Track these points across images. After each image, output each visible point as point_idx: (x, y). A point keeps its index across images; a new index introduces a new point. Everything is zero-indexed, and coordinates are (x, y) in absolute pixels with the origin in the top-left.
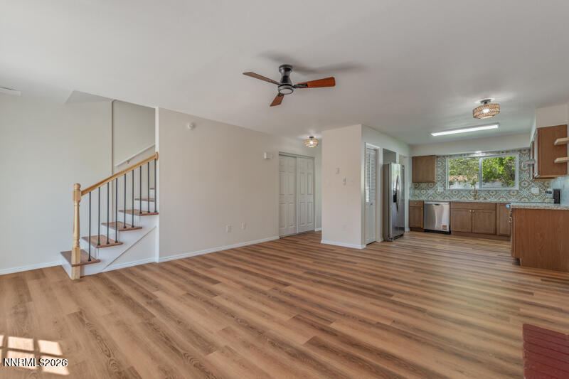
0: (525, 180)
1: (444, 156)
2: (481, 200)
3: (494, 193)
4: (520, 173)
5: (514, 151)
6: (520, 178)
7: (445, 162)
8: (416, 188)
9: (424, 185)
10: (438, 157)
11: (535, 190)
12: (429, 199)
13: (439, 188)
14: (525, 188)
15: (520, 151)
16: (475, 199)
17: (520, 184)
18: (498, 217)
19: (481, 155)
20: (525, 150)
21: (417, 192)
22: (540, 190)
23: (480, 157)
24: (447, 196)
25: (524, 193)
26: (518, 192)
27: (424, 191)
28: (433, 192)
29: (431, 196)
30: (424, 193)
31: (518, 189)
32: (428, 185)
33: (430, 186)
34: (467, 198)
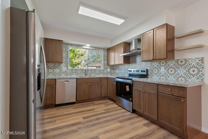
0: (106, 65)
1: (67, 44)
4: (104, 61)
6: (104, 64)
14: (105, 69)
15: (104, 49)
16: (85, 75)
17: (104, 67)
24: (69, 74)
25: (105, 71)
26: (103, 71)
27: (52, 70)
28: (59, 71)
29: (57, 74)
30: (52, 71)
31: (103, 69)
32: (55, 65)
33: (56, 66)
34: (81, 75)
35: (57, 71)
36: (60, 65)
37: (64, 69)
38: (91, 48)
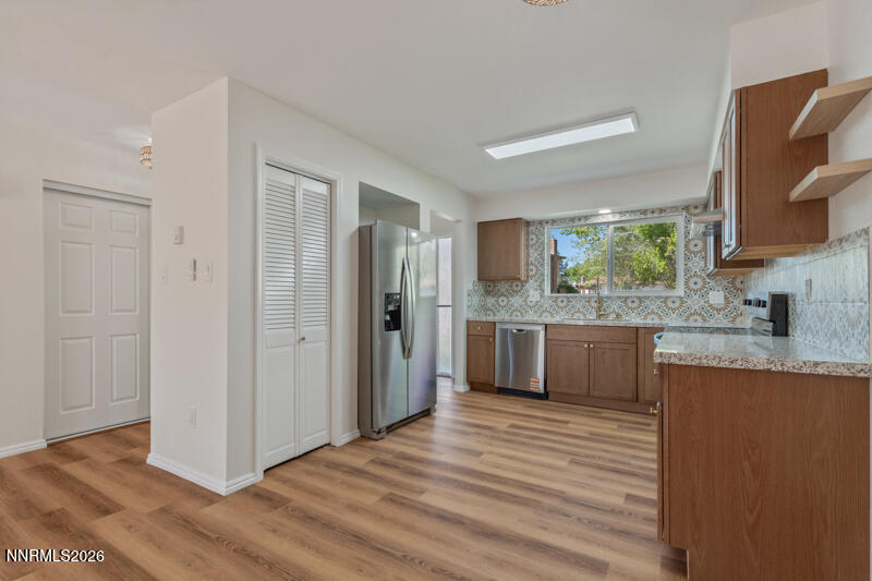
0: (696, 275)
1: (541, 222)
2: (610, 321)
3: (636, 304)
4: (687, 259)
5: (674, 209)
6: (687, 270)
7: (543, 234)
8: (488, 293)
9: (503, 287)
10: (528, 223)
11: (717, 297)
12: (514, 318)
13: (532, 292)
14: (696, 291)
15: (686, 208)
16: (599, 316)
17: (686, 283)
18: (641, 360)
19: (610, 218)
20: (696, 207)
21: (491, 301)
22: (726, 298)
23: (608, 224)
24: (546, 311)
25: (695, 303)
26: (683, 303)
27: (505, 299)
28: (520, 301)
29: (517, 310)
30: (505, 303)
31: (682, 294)
32: (511, 286)
33: (515, 288)
34: (585, 315)
35: (516, 301)
36: (523, 286)
37: (534, 295)
38: (623, 218)
